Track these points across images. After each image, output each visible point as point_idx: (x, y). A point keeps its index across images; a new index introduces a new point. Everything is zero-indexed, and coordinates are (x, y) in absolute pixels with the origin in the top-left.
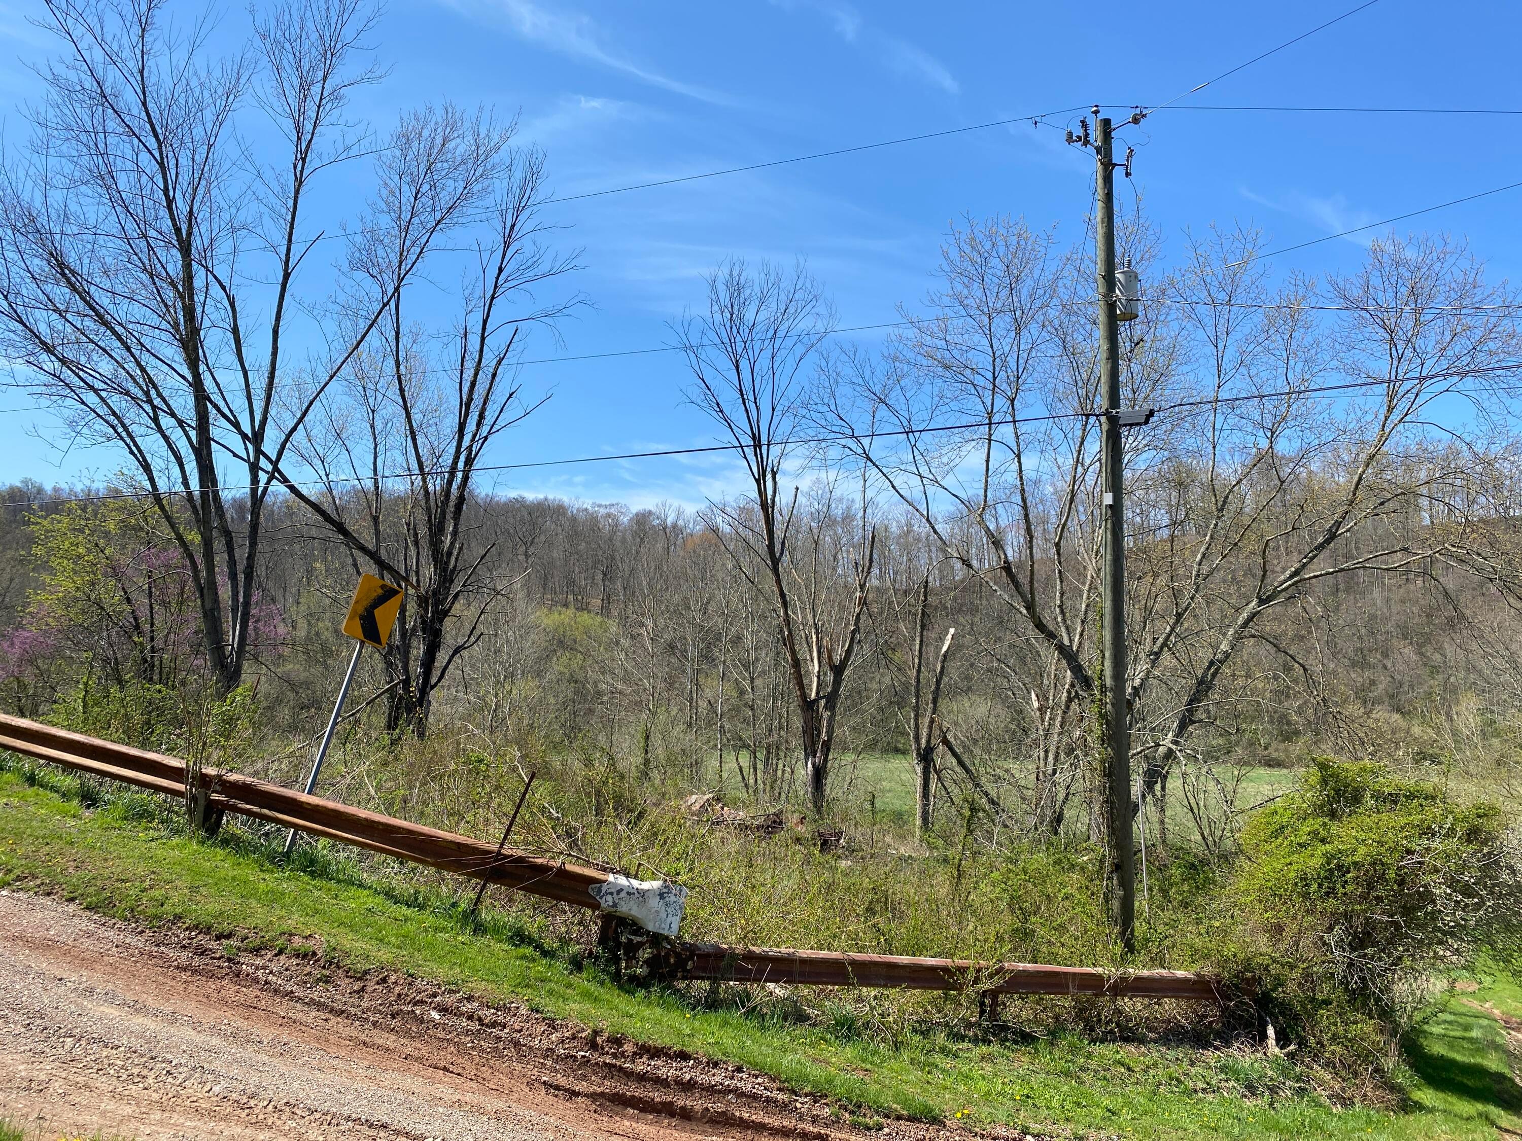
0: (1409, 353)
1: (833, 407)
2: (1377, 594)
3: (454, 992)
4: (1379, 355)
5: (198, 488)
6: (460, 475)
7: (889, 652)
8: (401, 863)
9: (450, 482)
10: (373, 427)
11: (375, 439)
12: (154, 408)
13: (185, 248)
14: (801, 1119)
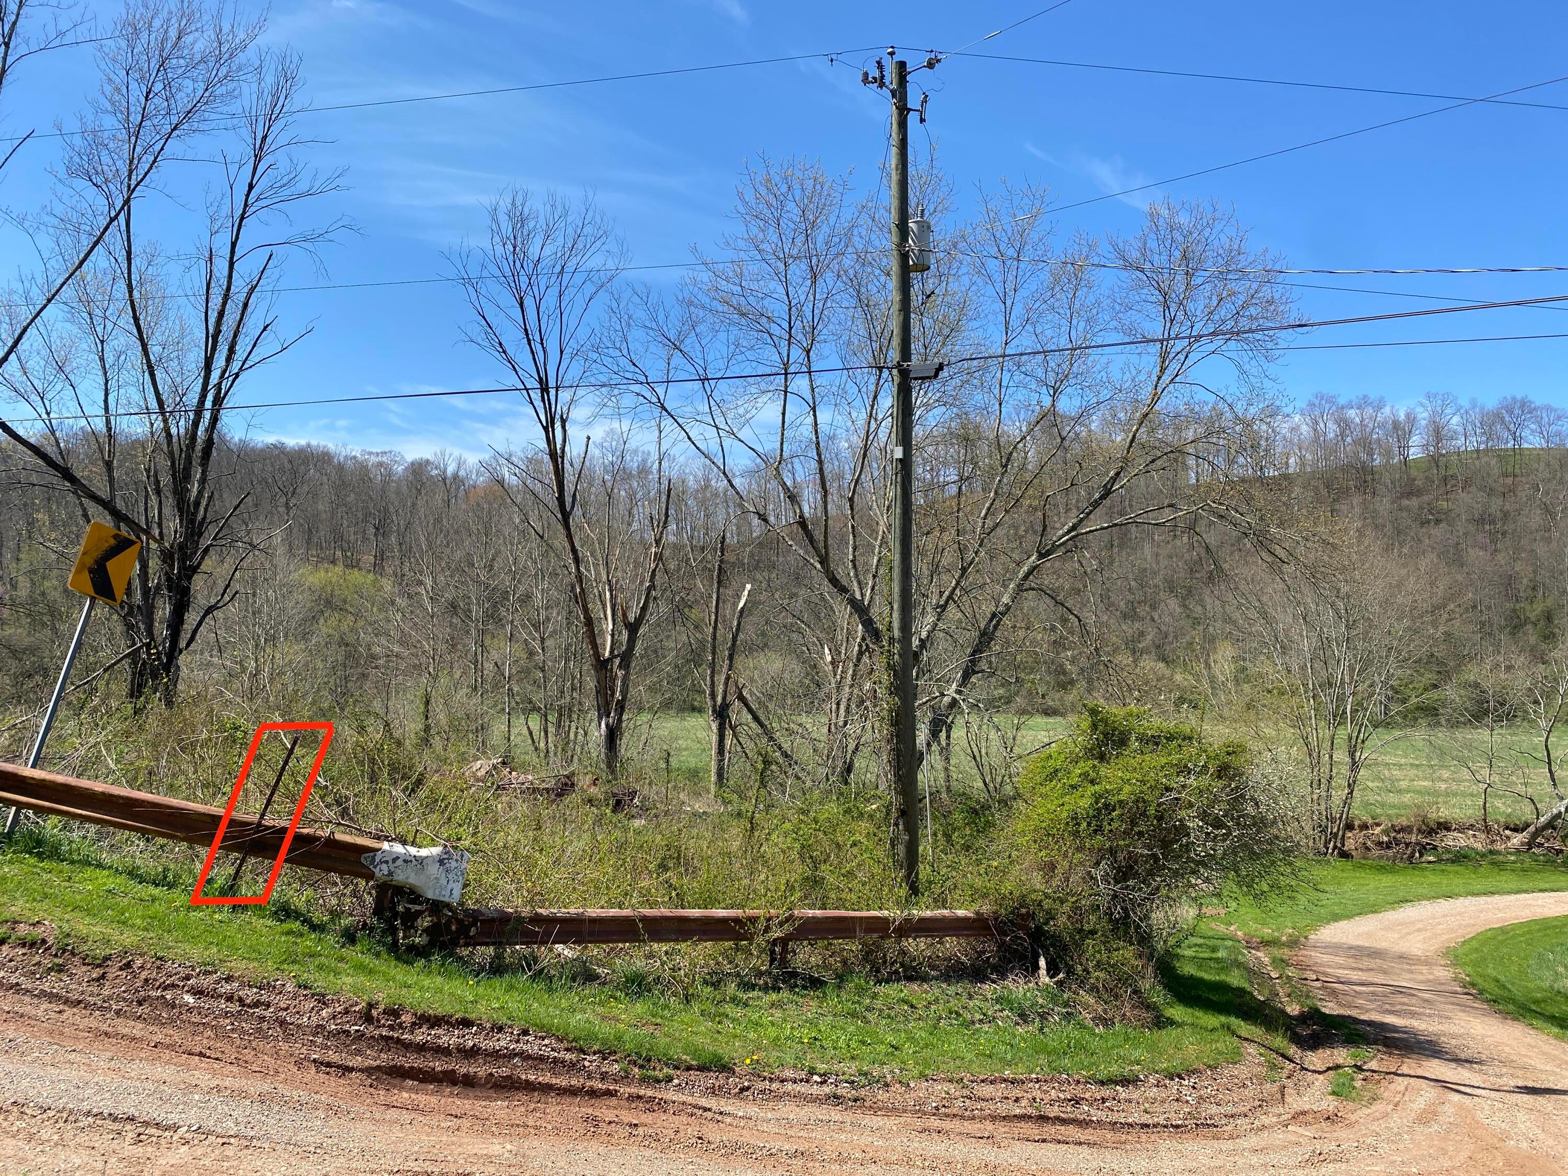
0: (1180, 316)
1: (625, 352)
2: (1148, 550)
3: (210, 973)
4: (1153, 316)
6: (207, 415)
7: (686, 610)
8: (148, 840)
9: (196, 424)
10: (102, 359)
11: (105, 373)
14: (590, 1077)
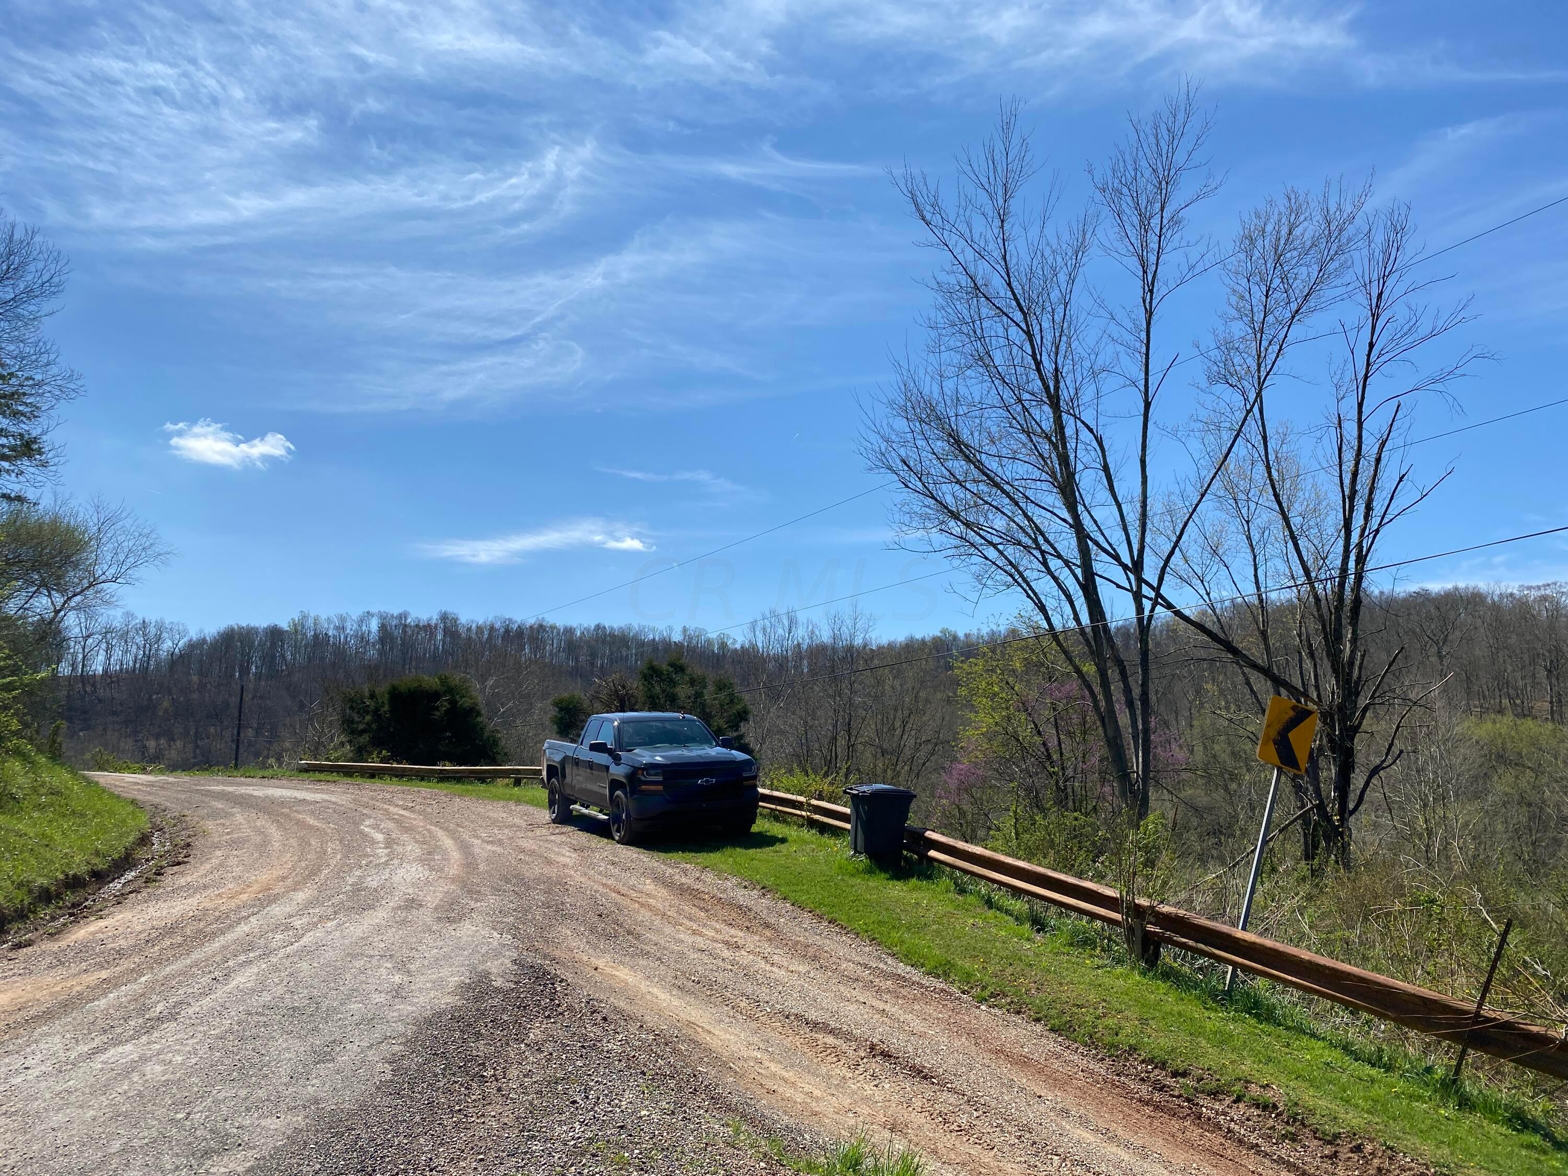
5: (1088, 622)
6: (1352, 576)
8: (1351, 1013)
9: (1342, 585)
10: (1249, 538)
11: (1253, 550)
12: (1043, 553)
13: (1054, 402)
